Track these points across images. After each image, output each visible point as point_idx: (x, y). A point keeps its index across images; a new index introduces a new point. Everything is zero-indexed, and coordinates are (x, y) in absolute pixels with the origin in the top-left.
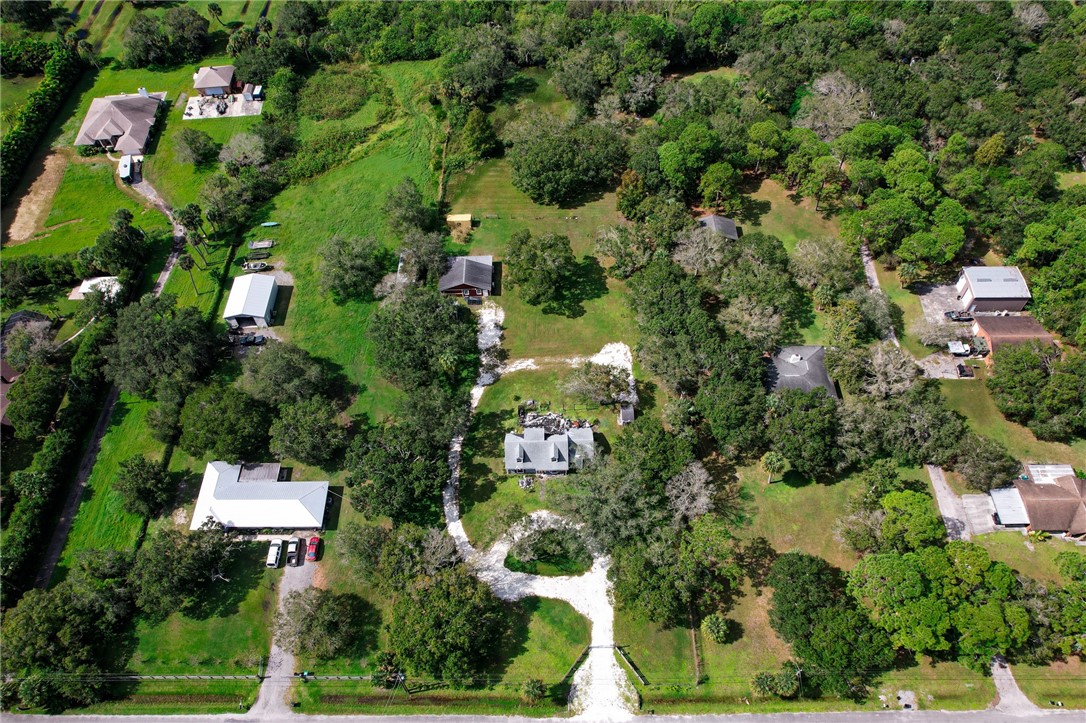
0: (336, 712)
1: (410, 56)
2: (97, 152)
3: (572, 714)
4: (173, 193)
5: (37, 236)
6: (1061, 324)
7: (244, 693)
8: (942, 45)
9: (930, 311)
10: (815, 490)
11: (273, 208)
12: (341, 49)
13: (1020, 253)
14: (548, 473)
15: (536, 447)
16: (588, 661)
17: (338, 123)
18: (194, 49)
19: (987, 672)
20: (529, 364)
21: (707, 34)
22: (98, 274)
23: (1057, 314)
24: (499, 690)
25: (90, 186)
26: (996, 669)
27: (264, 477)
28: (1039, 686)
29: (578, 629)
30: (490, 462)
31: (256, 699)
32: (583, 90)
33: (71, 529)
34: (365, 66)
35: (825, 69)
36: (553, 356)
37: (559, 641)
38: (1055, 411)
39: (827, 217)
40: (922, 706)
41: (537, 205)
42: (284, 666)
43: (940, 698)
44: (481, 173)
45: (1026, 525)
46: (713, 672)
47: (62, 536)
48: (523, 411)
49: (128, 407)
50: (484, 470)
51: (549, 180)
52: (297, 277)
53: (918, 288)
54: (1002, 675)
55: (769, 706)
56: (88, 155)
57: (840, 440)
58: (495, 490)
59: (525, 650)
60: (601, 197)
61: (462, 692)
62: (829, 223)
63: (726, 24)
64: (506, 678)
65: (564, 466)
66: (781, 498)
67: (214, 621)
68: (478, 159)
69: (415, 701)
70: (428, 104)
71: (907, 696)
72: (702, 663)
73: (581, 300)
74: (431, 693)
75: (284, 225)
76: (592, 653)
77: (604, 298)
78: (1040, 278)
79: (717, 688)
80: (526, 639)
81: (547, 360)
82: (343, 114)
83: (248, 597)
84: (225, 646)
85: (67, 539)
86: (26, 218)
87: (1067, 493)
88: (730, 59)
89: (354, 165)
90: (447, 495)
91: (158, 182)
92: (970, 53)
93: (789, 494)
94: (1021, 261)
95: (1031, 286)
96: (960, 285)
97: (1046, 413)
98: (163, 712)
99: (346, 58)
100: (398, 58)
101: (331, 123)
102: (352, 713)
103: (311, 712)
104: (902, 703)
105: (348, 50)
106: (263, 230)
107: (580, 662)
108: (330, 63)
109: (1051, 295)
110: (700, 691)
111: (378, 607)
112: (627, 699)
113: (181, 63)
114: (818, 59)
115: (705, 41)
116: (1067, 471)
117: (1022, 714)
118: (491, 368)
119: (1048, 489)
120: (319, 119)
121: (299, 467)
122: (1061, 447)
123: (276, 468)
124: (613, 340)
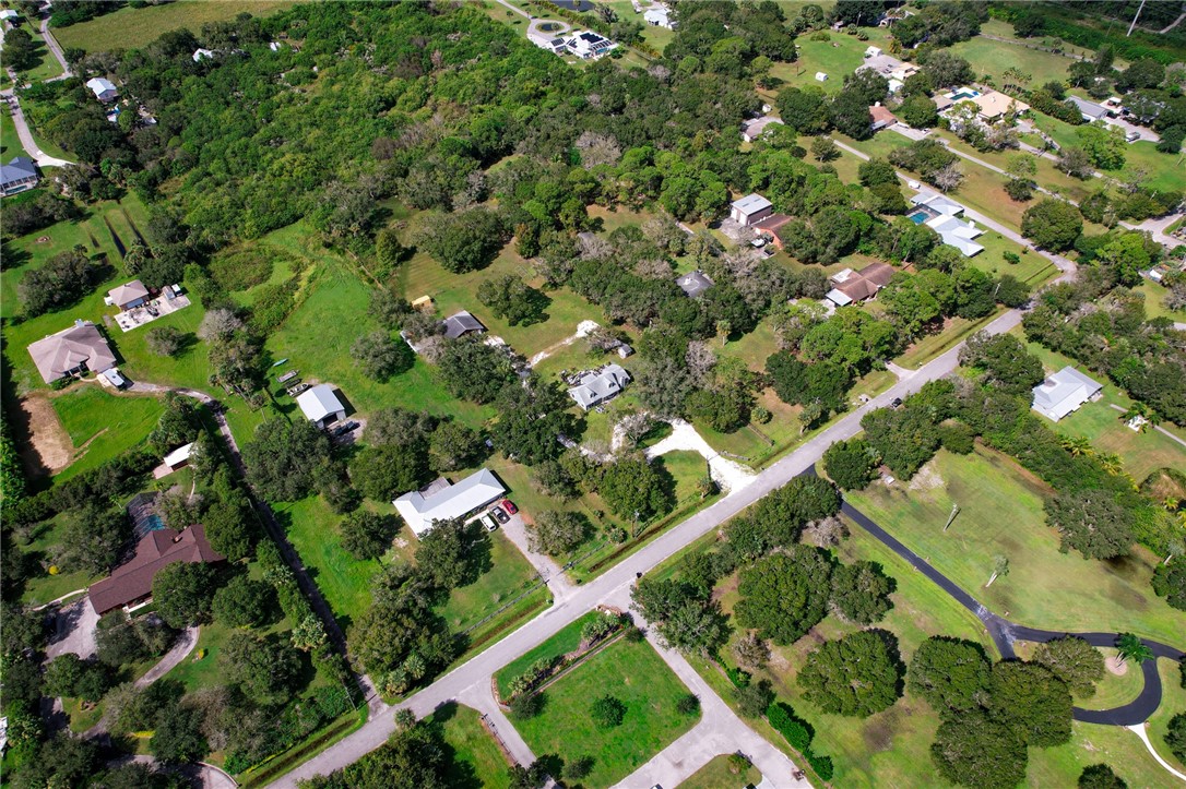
0: (605, 571)
1: (280, 225)
2: (70, 381)
3: (727, 494)
4: (171, 379)
5: (76, 456)
6: (795, 210)
7: (541, 598)
8: (627, 100)
9: (729, 233)
10: (747, 337)
11: (270, 353)
12: (219, 238)
13: (751, 186)
14: (608, 398)
15: (596, 384)
16: (712, 468)
17: (264, 285)
18: (87, 282)
19: (886, 370)
20: (541, 356)
21: (488, 138)
22: (173, 448)
23: (790, 206)
24: (681, 507)
25: (88, 406)
26: (887, 366)
27: (438, 489)
28: (908, 363)
29: (693, 457)
30: (570, 411)
31: (552, 595)
32: (438, 197)
33: (323, 596)
34: (246, 244)
35: (578, 134)
36: (553, 344)
37: (689, 469)
38: (826, 245)
39: (638, 212)
40: (873, 397)
41: (461, 275)
42: (551, 570)
43: (876, 390)
44: (405, 274)
45: (850, 303)
46: (775, 437)
47: (320, 603)
48: (564, 377)
49: (287, 512)
50: (570, 417)
51: (468, 253)
52: (336, 382)
53: (715, 225)
54: (891, 367)
55: (811, 435)
56: (64, 387)
57: (747, 301)
58: (586, 422)
59: (676, 482)
60: (498, 255)
61: (664, 520)
62: (641, 215)
63: (497, 129)
64: (679, 499)
65: (617, 388)
66: (736, 349)
67: (482, 578)
68: (395, 265)
69: (642, 539)
70: (323, 249)
71: (863, 397)
72: (766, 437)
73: (541, 311)
74: (647, 530)
75: (291, 359)
76: (710, 463)
77: (553, 303)
78: (770, 192)
79: (782, 442)
80: (672, 477)
81: (551, 348)
82: (263, 278)
83: (492, 554)
84: (504, 584)
85: (327, 603)
86: (50, 450)
87: (856, 279)
88: (509, 150)
89: (308, 304)
90: (561, 440)
91: (148, 378)
92: (646, 99)
93: (737, 346)
94: (754, 191)
95: (769, 198)
96: (734, 214)
97: (823, 248)
98: (501, 638)
99: (226, 244)
100: (270, 229)
101: (258, 287)
102: (614, 565)
103: (591, 580)
104: (864, 400)
105: (225, 237)
106: (278, 368)
107: (709, 470)
108: (216, 251)
109: (781, 199)
110: (775, 448)
111: (577, 511)
112: (747, 471)
113: (78, 297)
114: (570, 129)
115: (488, 144)
116: (849, 271)
117: (911, 377)
118: (522, 368)
119: (847, 282)
120: (246, 288)
121: (453, 475)
122: (836, 265)
123: (443, 479)
124: (581, 321)
